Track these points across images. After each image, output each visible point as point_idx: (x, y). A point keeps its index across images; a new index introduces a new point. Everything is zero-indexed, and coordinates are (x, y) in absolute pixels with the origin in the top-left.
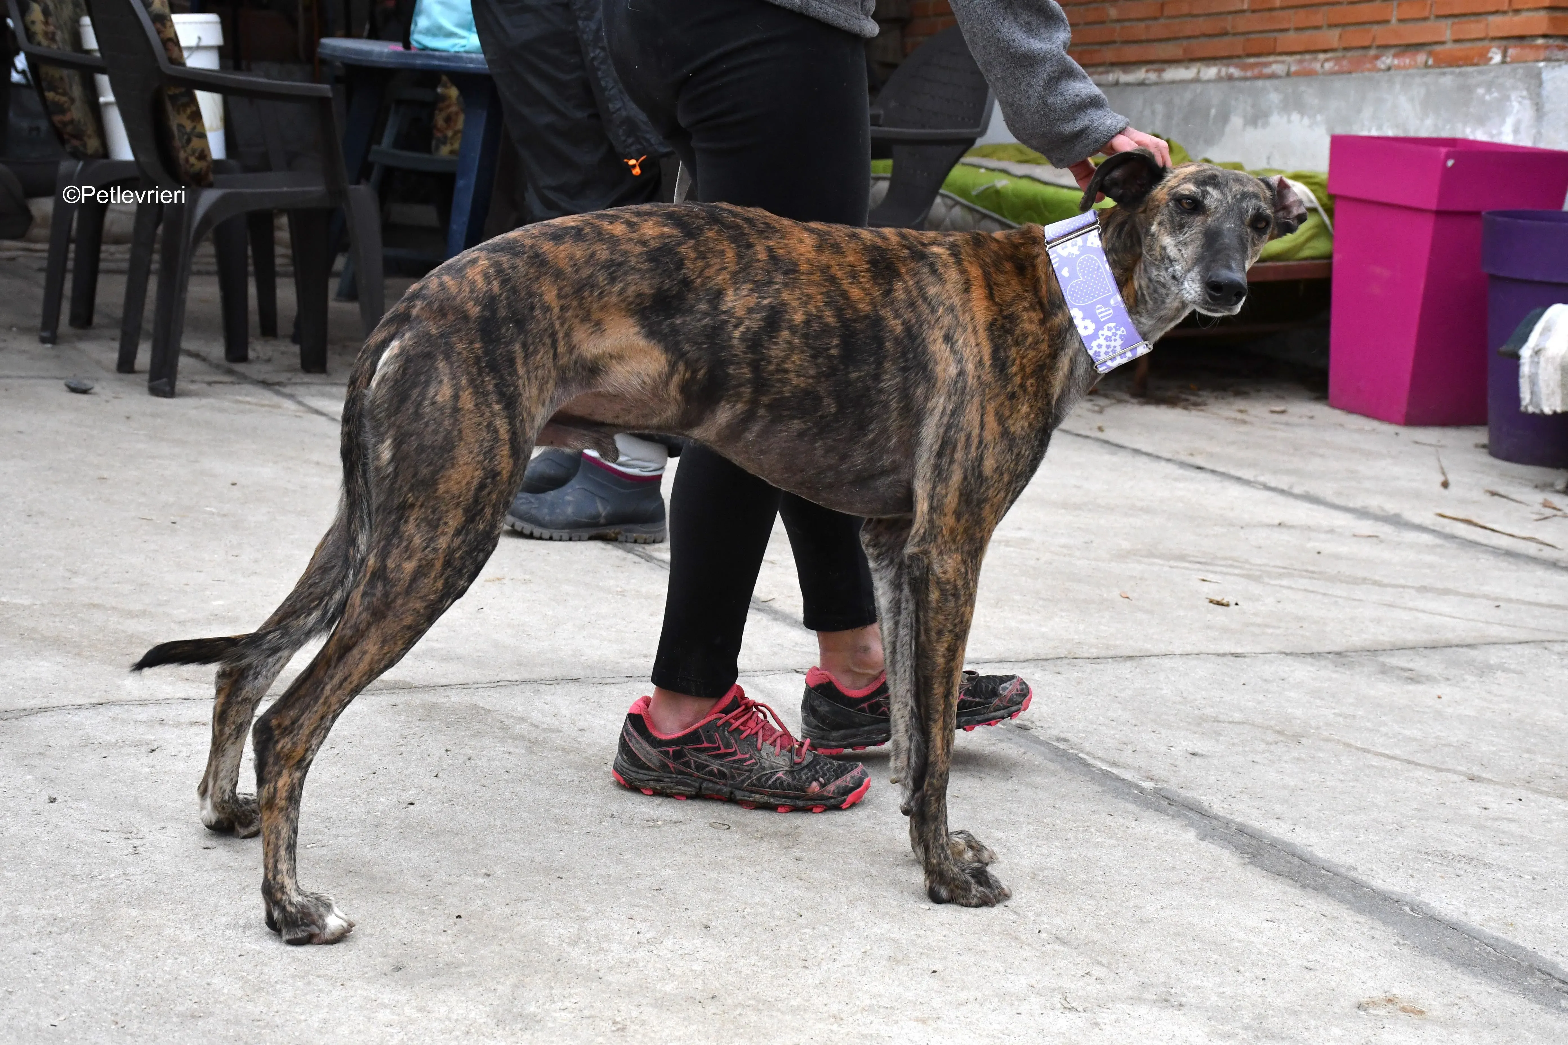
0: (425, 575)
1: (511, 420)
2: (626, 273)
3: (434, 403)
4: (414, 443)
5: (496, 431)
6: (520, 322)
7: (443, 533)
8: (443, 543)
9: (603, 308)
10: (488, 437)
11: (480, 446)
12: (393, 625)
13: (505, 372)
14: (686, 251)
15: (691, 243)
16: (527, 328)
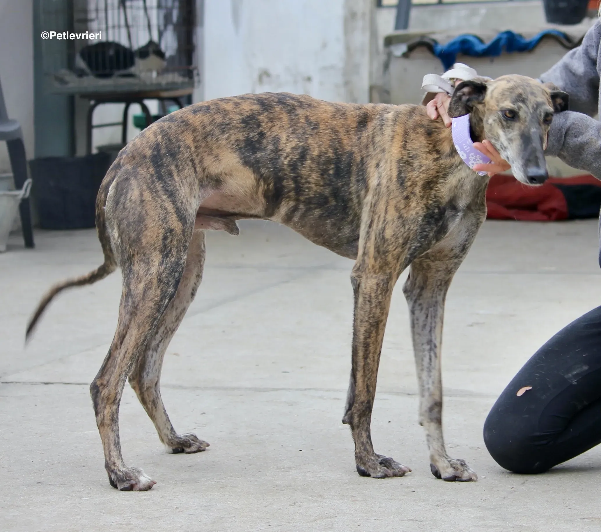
0: (150, 288)
1: (174, 202)
2: (230, 129)
3: (131, 201)
4: (125, 222)
5: (166, 209)
6: (173, 155)
7: (153, 266)
8: (154, 270)
9: (219, 147)
10: (162, 212)
11: (158, 217)
12: (141, 317)
13: (167, 180)
14: (263, 118)
15: (266, 114)
16: (178, 157)
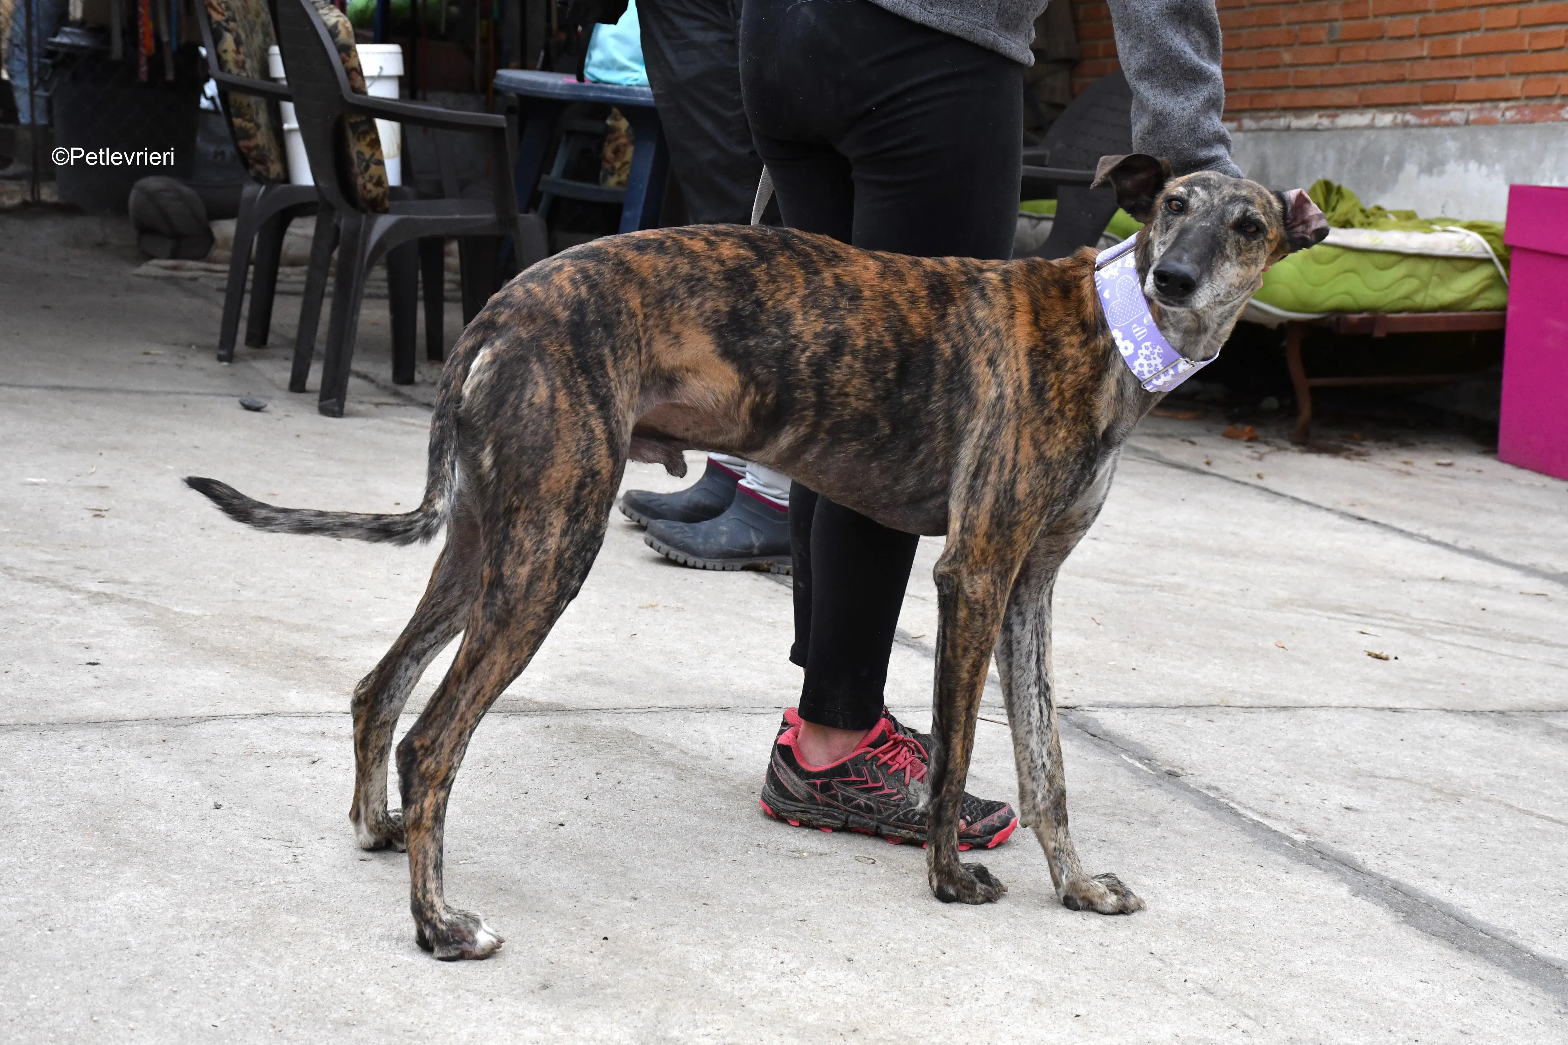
0: (540, 579)
1: (606, 421)
2: (704, 289)
3: (531, 405)
5: (592, 431)
6: (608, 327)
7: (551, 536)
12: (518, 632)
13: (597, 374)
14: (758, 273)
15: (763, 266)
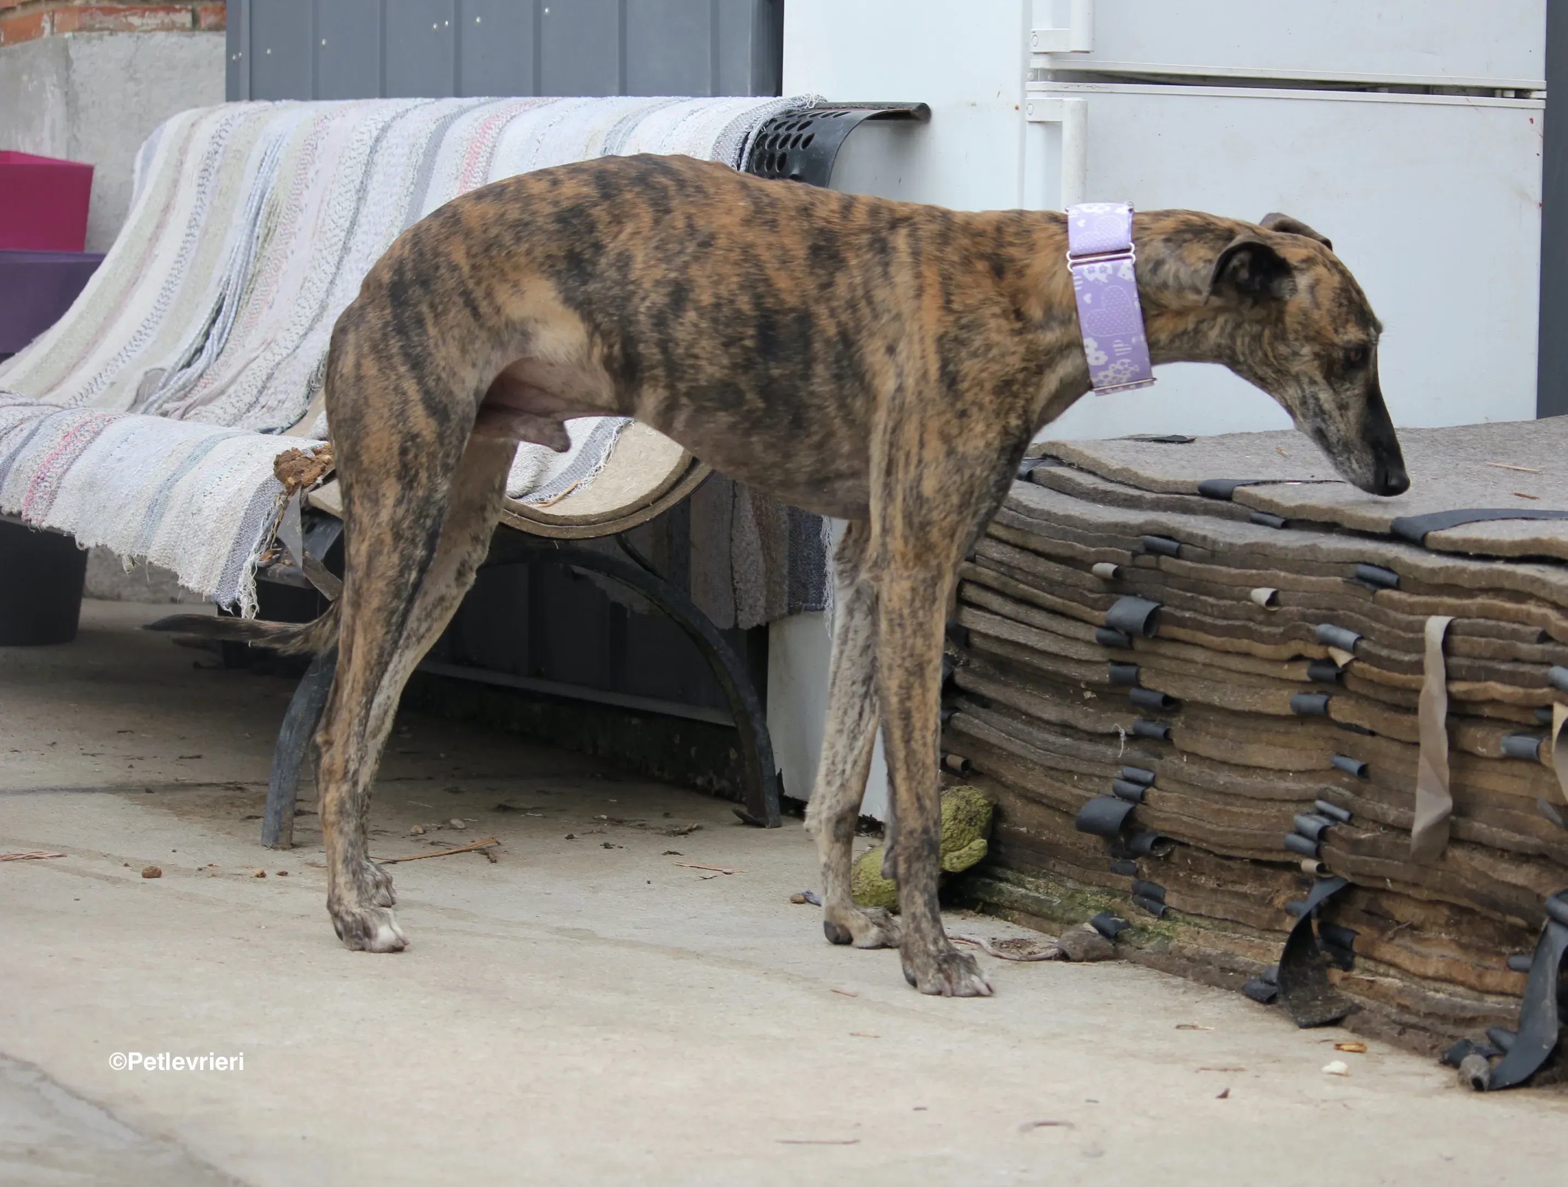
2: (532, 234)
9: (516, 268)
10: (397, 399)
11: (390, 410)
13: (413, 334)
14: (600, 213)
15: (606, 205)
16: (433, 288)
